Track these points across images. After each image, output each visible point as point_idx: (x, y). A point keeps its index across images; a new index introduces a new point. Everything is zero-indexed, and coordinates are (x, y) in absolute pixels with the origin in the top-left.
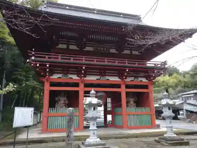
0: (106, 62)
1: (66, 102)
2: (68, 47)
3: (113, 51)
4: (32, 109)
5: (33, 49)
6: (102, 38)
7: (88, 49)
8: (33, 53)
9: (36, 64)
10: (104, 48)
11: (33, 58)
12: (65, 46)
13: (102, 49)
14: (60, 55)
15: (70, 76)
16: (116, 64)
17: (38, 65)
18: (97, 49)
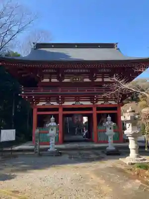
2: (50, 80)
3: (87, 80)
4: (14, 130)
7: (66, 80)
12: (48, 80)
13: (77, 79)
15: (52, 103)
17: (26, 97)
18: (73, 80)
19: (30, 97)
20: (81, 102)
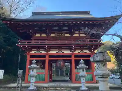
3: (67, 35)
5: (19, 39)
6: (61, 28)
11: (19, 43)
12: (39, 35)
17: (22, 47)
18: (57, 35)
19: (24, 47)
20: (63, 51)
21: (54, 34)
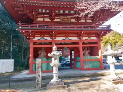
0: (68, 28)
1: (45, 55)
2: (44, 19)
5: (20, 22)
7: (57, 20)
8: (20, 24)
9: (23, 31)
10: (67, 19)
11: (20, 27)
12: (42, 19)
14: (38, 25)
15: (46, 38)
16: (75, 29)
17: (24, 32)
18: (62, 19)
20: (70, 38)
21: (60, 18)
